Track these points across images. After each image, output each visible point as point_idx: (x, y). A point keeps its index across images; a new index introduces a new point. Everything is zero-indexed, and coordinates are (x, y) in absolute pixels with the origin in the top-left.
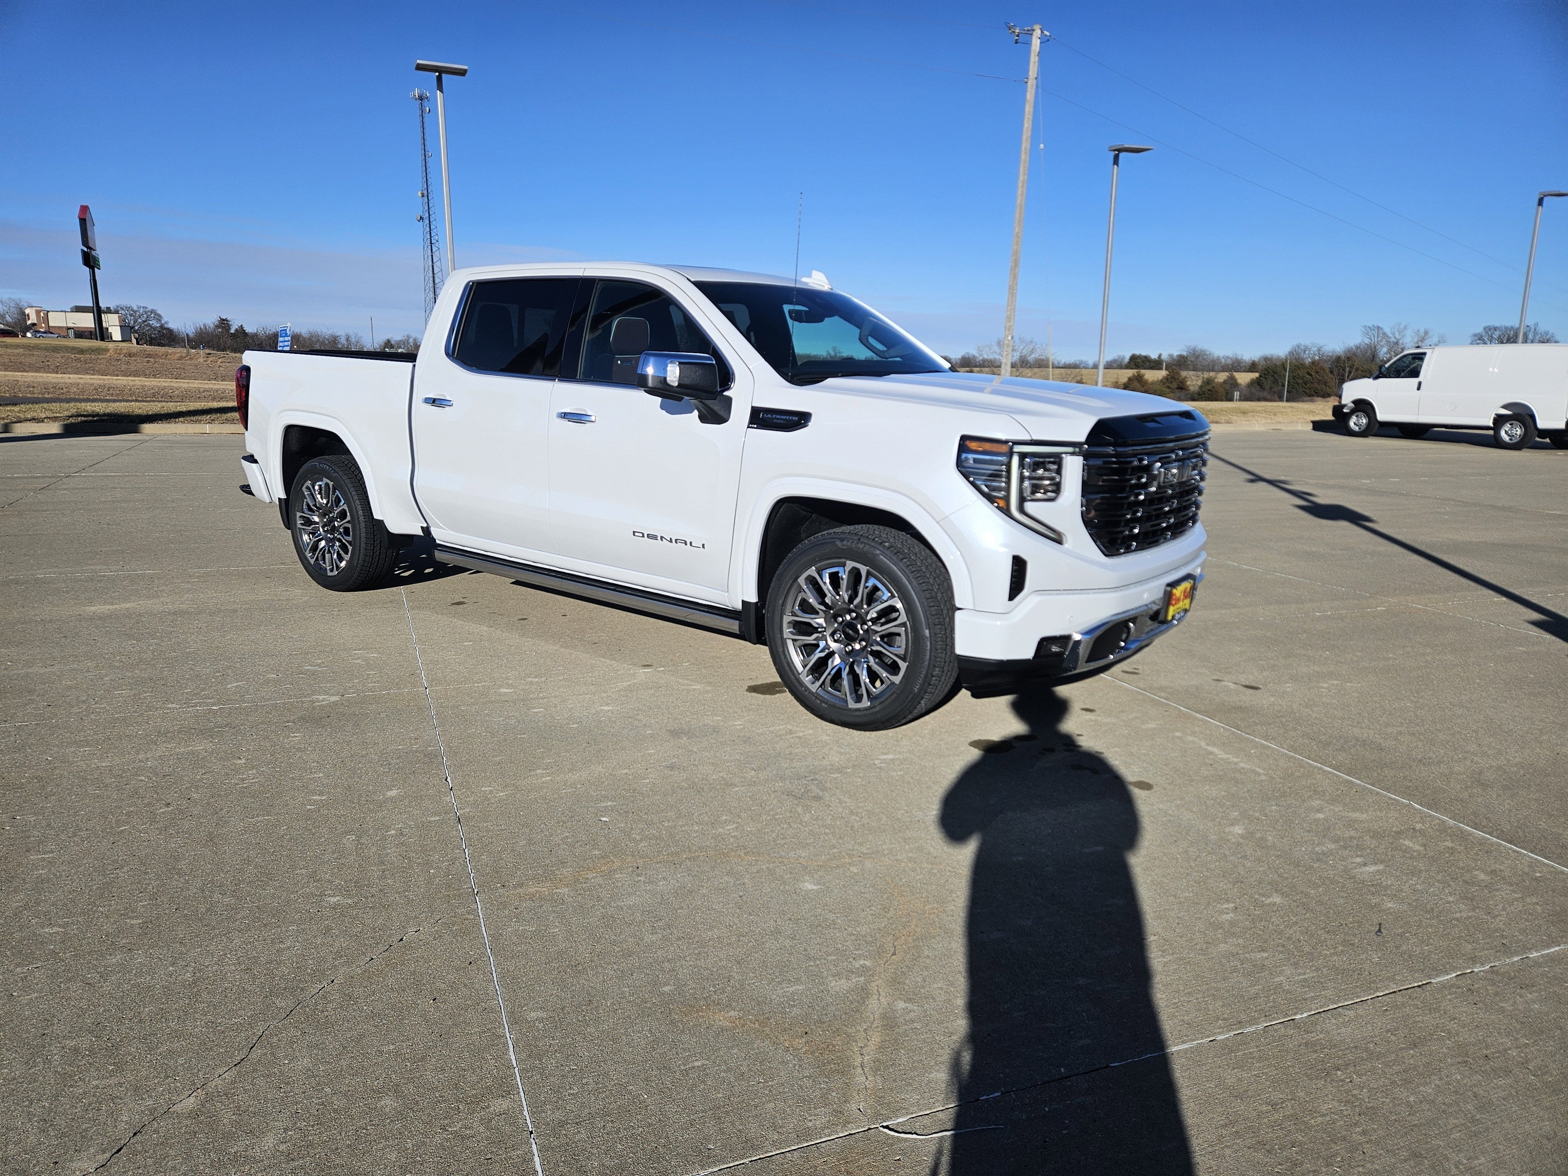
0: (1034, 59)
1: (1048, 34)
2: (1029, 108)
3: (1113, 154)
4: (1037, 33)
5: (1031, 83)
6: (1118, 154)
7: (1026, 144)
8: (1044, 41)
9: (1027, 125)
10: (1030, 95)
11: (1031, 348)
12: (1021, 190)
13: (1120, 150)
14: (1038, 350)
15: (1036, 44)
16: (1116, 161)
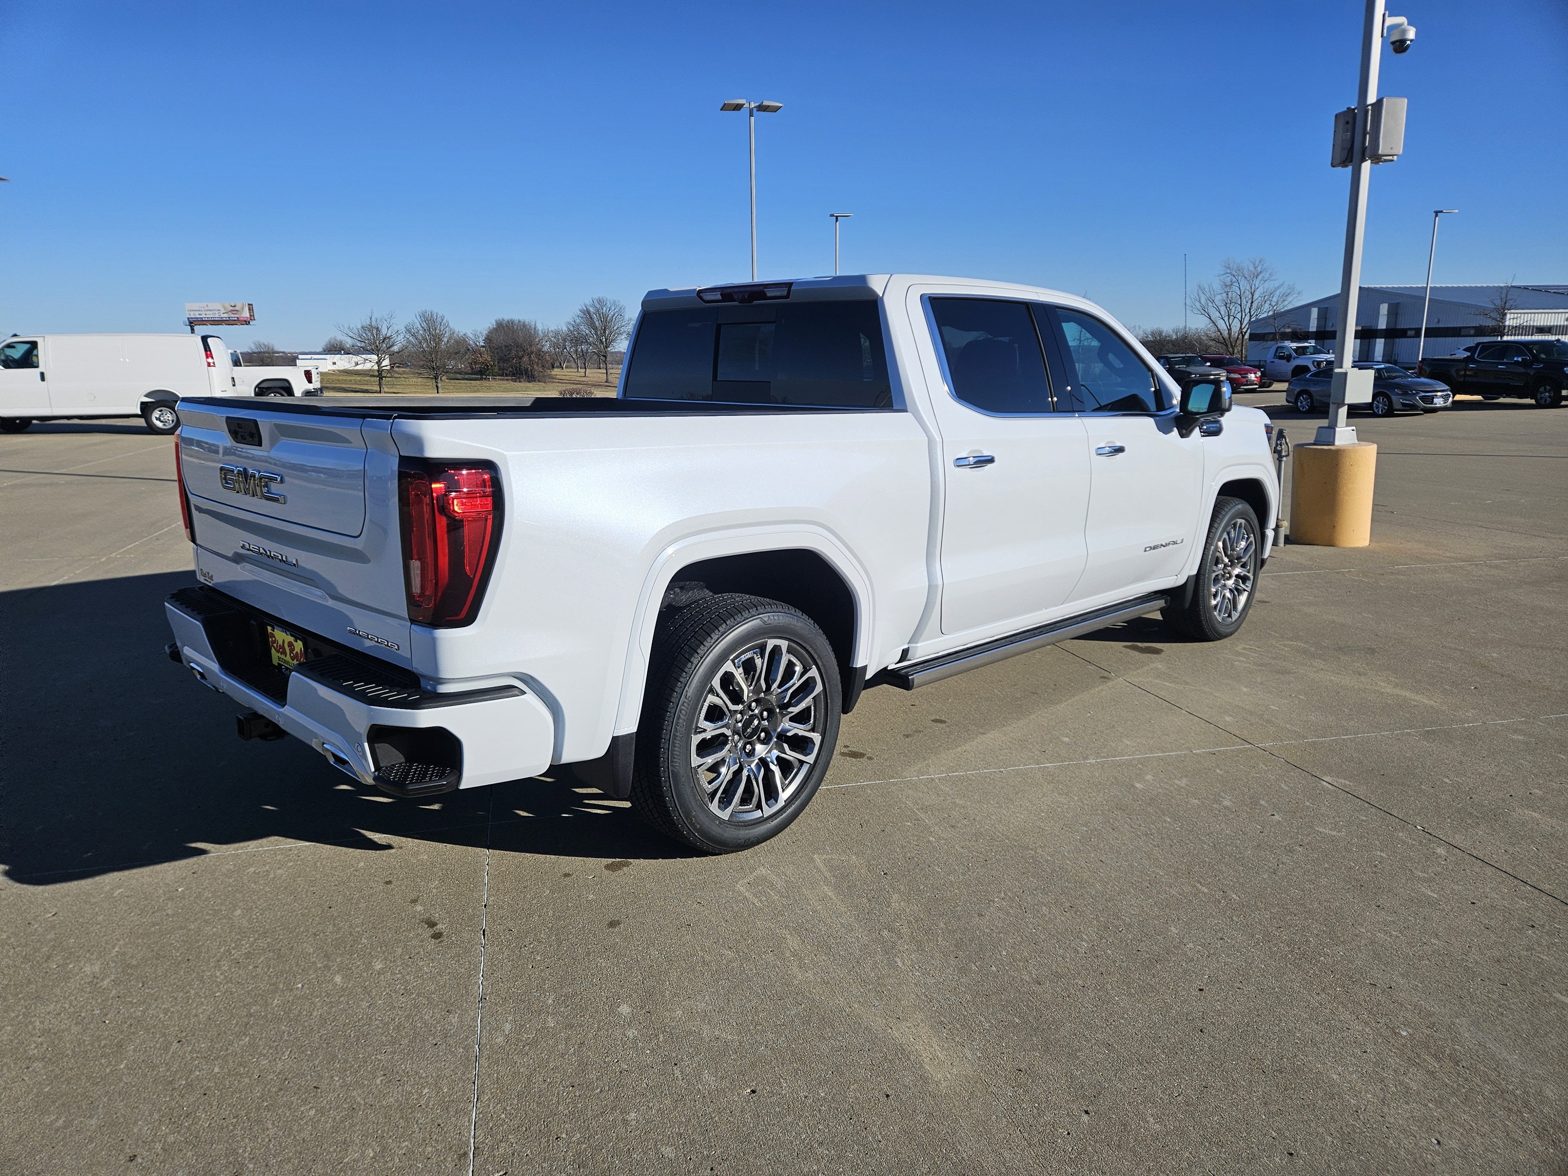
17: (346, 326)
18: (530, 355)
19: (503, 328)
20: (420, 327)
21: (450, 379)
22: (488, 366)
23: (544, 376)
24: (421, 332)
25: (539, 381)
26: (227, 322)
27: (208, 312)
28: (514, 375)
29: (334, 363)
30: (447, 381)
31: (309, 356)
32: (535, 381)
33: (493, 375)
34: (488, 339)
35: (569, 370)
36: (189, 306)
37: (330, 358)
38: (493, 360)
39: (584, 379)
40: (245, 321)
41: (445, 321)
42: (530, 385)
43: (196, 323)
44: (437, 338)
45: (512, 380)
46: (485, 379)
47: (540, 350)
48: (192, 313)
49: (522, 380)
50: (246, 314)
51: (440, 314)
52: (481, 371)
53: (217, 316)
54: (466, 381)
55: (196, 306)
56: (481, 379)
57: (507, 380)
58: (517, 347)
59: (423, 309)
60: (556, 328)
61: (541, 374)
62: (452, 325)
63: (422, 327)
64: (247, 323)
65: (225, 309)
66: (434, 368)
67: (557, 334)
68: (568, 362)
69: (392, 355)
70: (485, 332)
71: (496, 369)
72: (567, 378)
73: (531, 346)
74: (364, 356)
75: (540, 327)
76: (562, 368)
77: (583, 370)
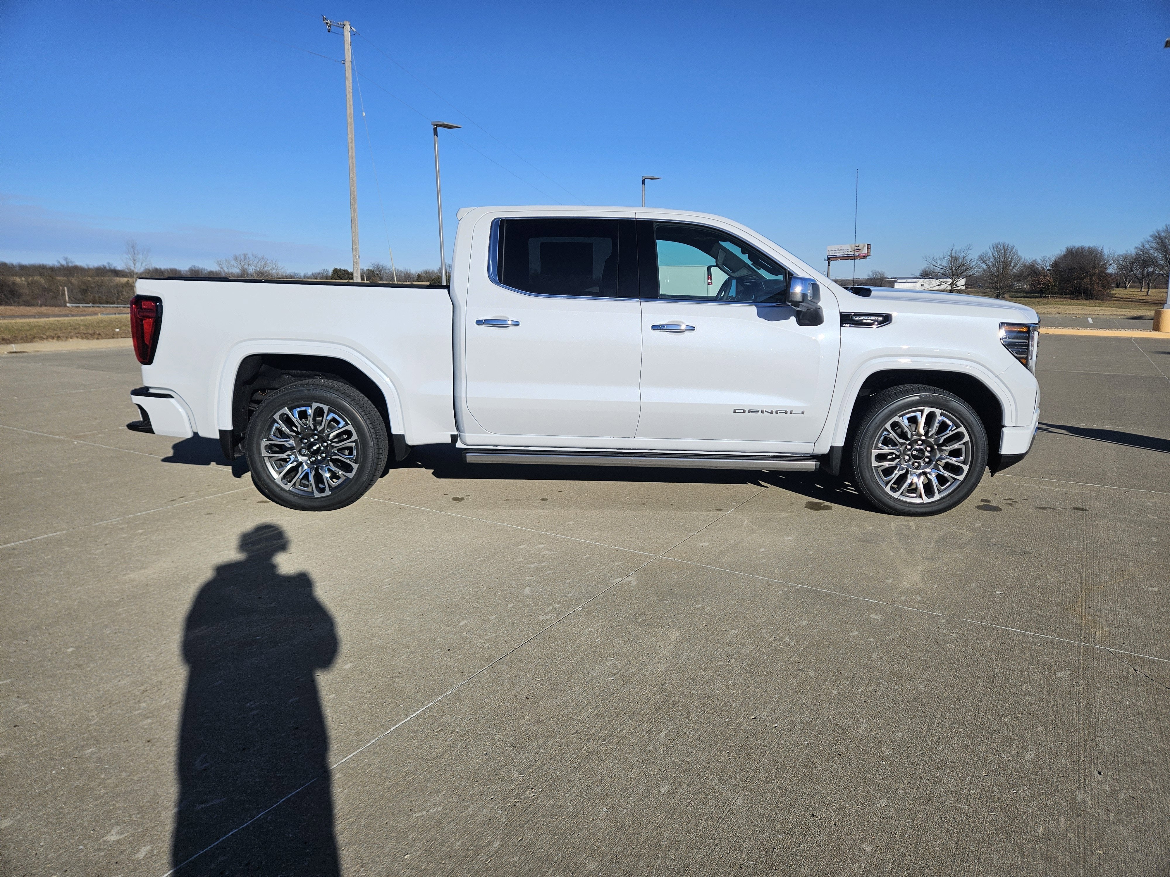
0: (348, 47)
1: (355, 30)
2: (349, 83)
3: (433, 127)
4: (348, 27)
5: (348, 65)
6: (436, 128)
7: (350, 111)
8: (353, 35)
9: (349, 96)
10: (349, 74)
11: (263, 263)
12: (352, 145)
13: (438, 126)
14: (269, 264)
15: (348, 36)
16: (435, 133)
17: (931, 257)
18: (1091, 276)
19: (1072, 254)
20: (991, 255)
21: (1013, 297)
22: (1048, 286)
23: (1103, 295)
24: (991, 260)
25: (1097, 299)
26: (851, 258)
27: (841, 251)
28: (1072, 293)
29: (922, 285)
30: (1010, 298)
31: (904, 281)
32: (1092, 299)
33: (1052, 294)
34: (1055, 265)
35: (1132, 290)
36: (830, 248)
37: (921, 281)
38: (1055, 281)
39: (1144, 298)
40: (864, 256)
41: (1014, 250)
42: (1087, 302)
43: (831, 259)
44: (1006, 264)
45: (1070, 298)
46: (1044, 297)
47: (1102, 272)
48: (831, 252)
49: (1080, 298)
50: (865, 251)
51: (1011, 244)
52: (1041, 290)
53: (845, 254)
54: (1026, 299)
55: (833, 247)
56: (1041, 297)
57: (1065, 298)
58: (1081, 269)
59: (997, 242)
60: (1125, 252)
61: (1100, 293)
62: (1019, 253)
63: (994, 256)
64: (864, 257)
65: (852, 249)
66: (997, 288)
67: (1126, 257)
68: (1133, 282)
69: (967, 277)
70: (1053, 259)
71: (1056, 289)
72: (1128, 296)
73: (1094, 268)
74: (941, 280)
75: (1106, 252)
76: (1126, 288)
77: (1146, 290)
